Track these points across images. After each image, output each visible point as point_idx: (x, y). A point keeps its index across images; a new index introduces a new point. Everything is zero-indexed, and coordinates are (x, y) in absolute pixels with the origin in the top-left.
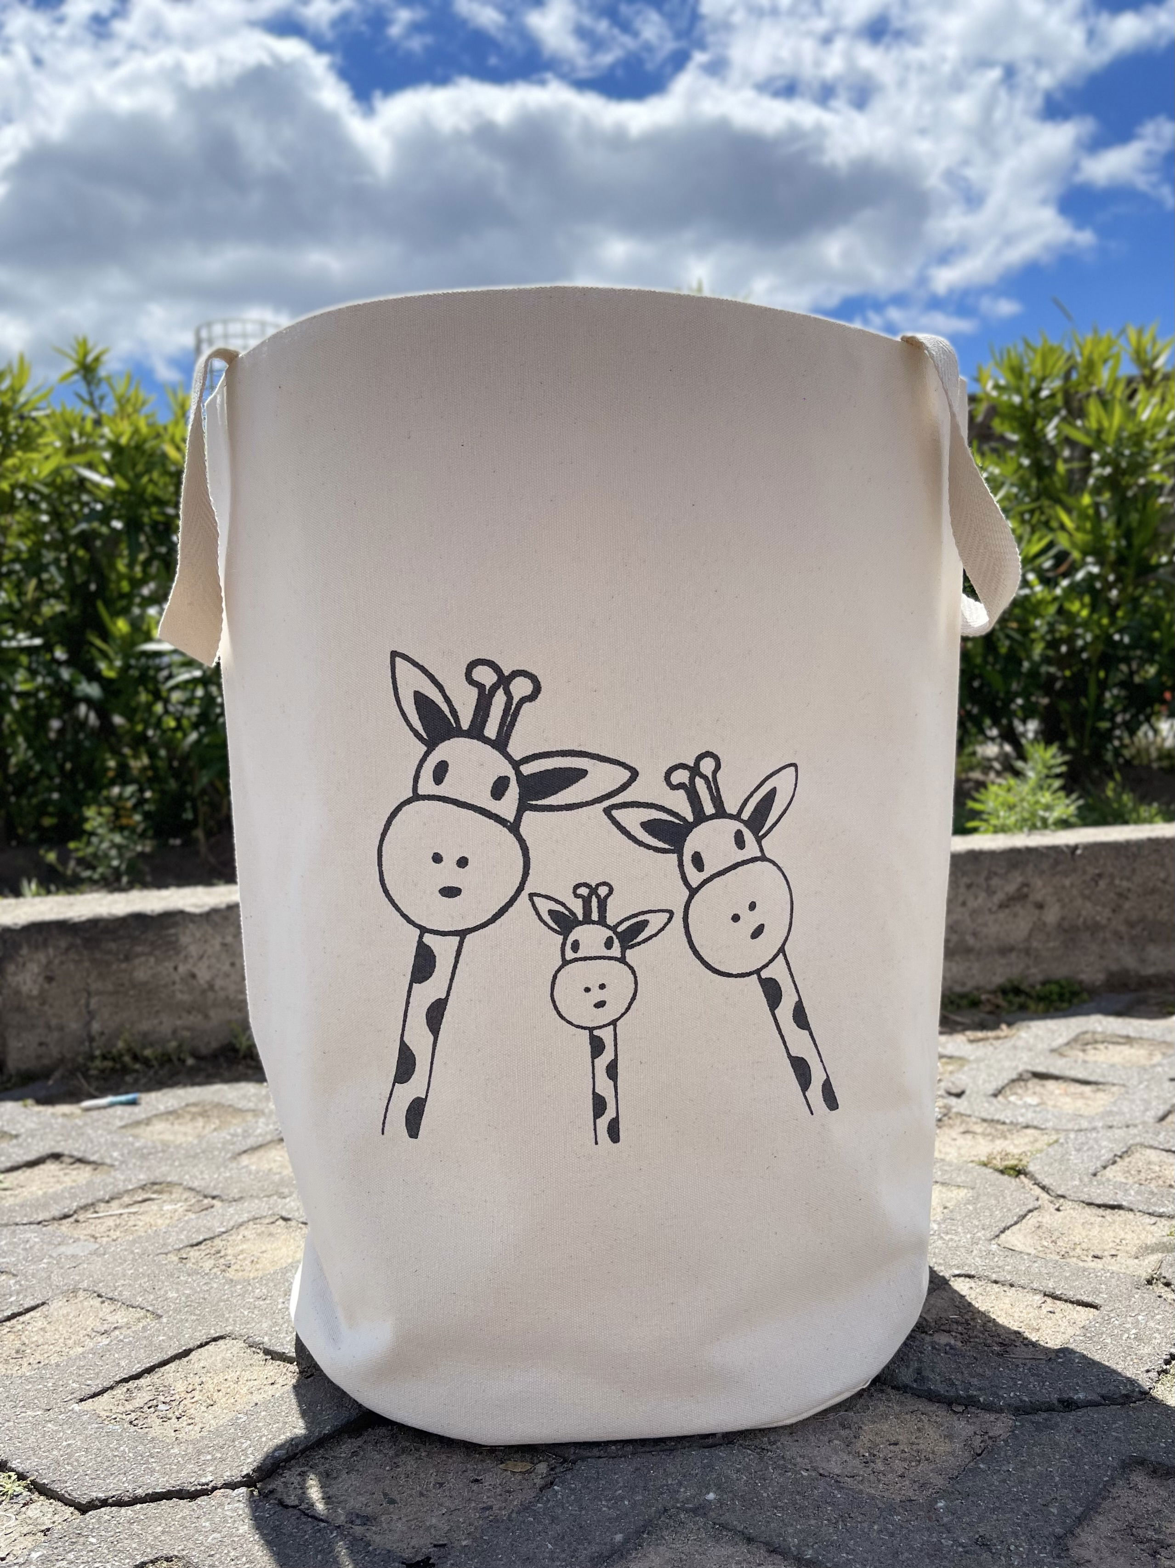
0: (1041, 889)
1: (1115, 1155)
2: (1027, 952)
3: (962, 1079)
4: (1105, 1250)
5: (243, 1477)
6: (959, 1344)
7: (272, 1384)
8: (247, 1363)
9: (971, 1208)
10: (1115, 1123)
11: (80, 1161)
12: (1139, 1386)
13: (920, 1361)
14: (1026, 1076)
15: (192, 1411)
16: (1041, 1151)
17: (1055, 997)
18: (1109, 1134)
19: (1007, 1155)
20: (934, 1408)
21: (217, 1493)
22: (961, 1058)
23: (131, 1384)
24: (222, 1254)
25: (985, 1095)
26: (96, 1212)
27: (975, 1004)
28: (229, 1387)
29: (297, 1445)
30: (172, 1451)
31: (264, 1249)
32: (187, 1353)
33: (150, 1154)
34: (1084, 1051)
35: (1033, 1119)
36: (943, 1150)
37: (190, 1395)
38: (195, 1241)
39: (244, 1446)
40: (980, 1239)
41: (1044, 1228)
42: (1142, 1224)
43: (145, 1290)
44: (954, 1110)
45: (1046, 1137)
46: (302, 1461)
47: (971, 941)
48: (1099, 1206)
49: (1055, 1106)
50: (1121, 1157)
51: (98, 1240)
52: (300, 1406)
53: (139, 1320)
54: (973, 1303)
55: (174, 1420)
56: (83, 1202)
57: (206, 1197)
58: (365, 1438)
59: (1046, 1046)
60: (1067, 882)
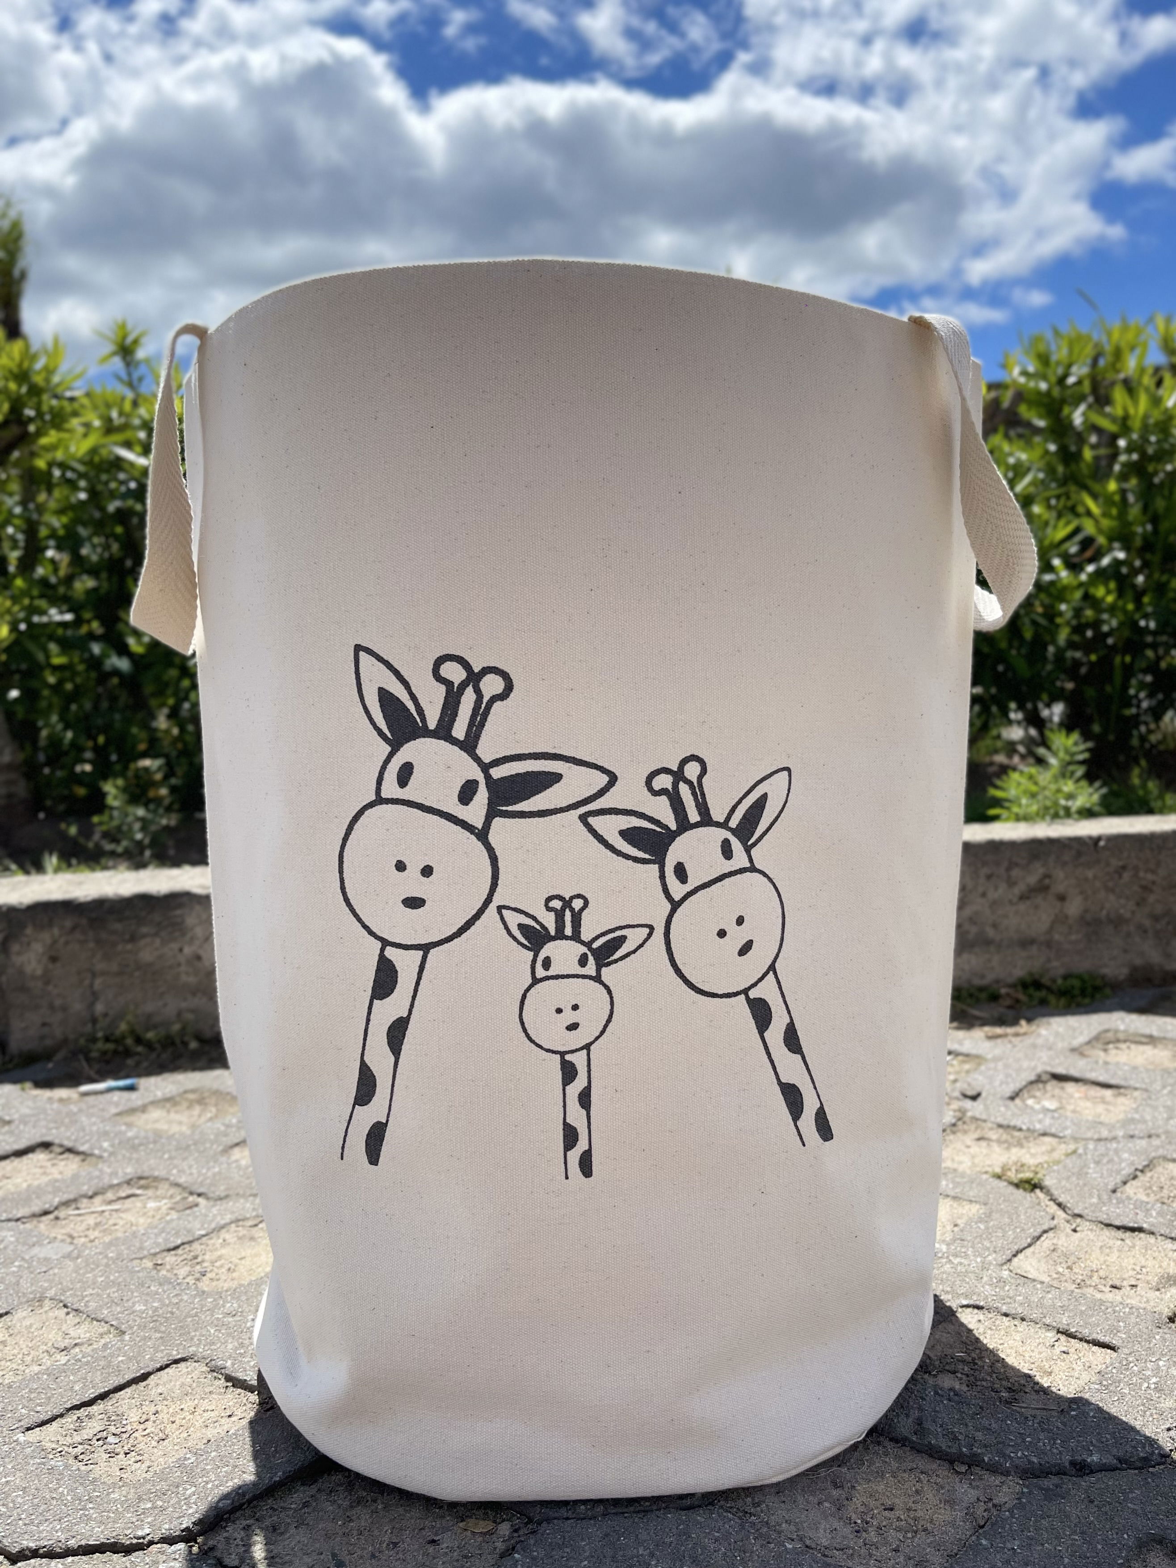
0: (1062, 881)
1: (1136, 1170)
2: (1049, 944)
3: (978, 1081)
4: (1124, 1279)
5: (183, 1531)
6: (965, 1388)
7: (230, 1416)
8: (207, 1390)
9: (982, 1227)
10: (1137, 1132)
11: (70, 1150)
12: (1160, 1447)
13: (921, 1409)
14: (1045, 1077)
15: (141, 1446)
16: (1058, 1162)
17: (1076, 992)
18: (1130, 1145)
19: (1023, 1165)
20: (935, 1466)
21: (154, 1548)
22: (977, 1057)
23: (82, 1412)
24: (199, 1259)
25: (1002, 1098)
26: (78, 1209)
27: (994, 998)
28: (184, 1418)
29: (244, 1494)
30: (112, 1496)
31: (243, 1254)
32: (144, 1377)
33: (141, 1144)
34: (1105, 1050)
35: (1051, 1125)
36: (956, 1158)
37: (142, 1426)
38: (172, 1245)
39: (188, 1492)
40: (990, 1263)
41: (1059, 1251)
42: (1164, 1250)
43: (113, 1301)
44: (969, 1114)
45: (1063, 1146)
46: (248, 1512)
47: (991, 933)
48: (1118, 1228)
49: (1074, 1111)
50: (1142, 1171)
51: (75, 1241)
52: (253, 1446)
53: (102, 1335)
54: (981, 1338)
55: (122, 1456)
56: (66, 1197)
57: (191, 1193)
58: (319, 1485)
59: (1066, 1045)
60: (1090, 874)
